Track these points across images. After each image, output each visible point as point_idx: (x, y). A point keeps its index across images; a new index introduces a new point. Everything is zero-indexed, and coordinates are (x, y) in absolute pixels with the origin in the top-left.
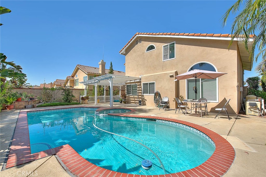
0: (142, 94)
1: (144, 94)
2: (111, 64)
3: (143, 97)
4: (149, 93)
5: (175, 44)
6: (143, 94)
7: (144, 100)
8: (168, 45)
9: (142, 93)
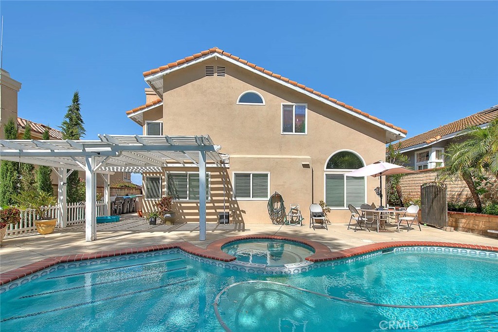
0: (233, 199)
1: (238, 199)
2: (76, 99)
3: (236, 206)
4: (251, 196)
5: (306, 109)
6: (235, 198)
7: (238, 212)
8: (293, 106)
9: (233, 196)
